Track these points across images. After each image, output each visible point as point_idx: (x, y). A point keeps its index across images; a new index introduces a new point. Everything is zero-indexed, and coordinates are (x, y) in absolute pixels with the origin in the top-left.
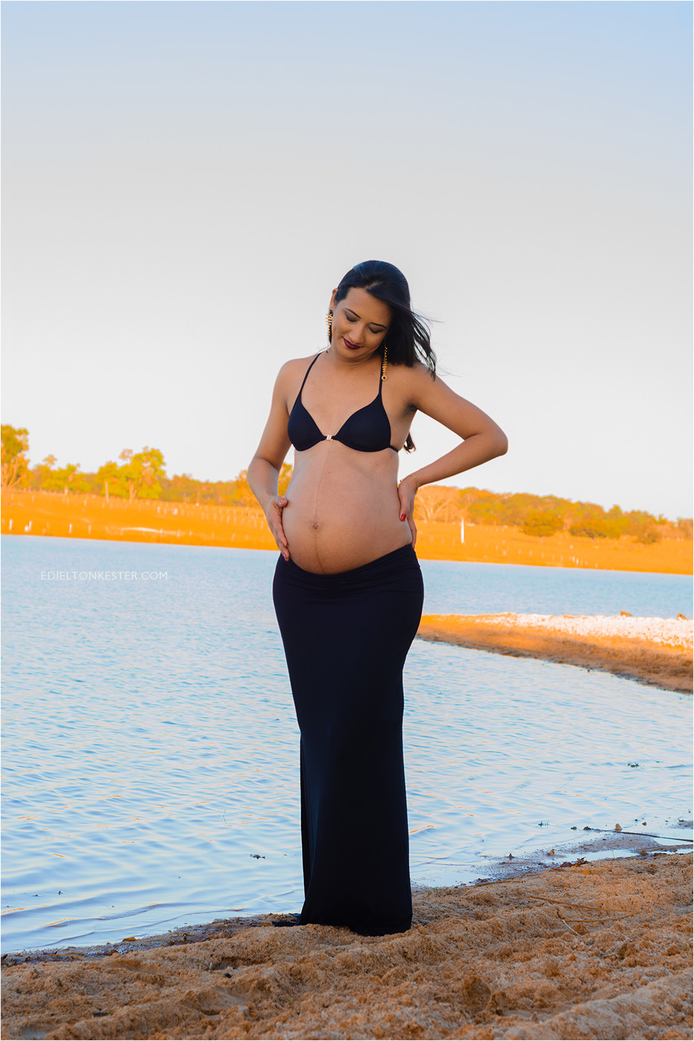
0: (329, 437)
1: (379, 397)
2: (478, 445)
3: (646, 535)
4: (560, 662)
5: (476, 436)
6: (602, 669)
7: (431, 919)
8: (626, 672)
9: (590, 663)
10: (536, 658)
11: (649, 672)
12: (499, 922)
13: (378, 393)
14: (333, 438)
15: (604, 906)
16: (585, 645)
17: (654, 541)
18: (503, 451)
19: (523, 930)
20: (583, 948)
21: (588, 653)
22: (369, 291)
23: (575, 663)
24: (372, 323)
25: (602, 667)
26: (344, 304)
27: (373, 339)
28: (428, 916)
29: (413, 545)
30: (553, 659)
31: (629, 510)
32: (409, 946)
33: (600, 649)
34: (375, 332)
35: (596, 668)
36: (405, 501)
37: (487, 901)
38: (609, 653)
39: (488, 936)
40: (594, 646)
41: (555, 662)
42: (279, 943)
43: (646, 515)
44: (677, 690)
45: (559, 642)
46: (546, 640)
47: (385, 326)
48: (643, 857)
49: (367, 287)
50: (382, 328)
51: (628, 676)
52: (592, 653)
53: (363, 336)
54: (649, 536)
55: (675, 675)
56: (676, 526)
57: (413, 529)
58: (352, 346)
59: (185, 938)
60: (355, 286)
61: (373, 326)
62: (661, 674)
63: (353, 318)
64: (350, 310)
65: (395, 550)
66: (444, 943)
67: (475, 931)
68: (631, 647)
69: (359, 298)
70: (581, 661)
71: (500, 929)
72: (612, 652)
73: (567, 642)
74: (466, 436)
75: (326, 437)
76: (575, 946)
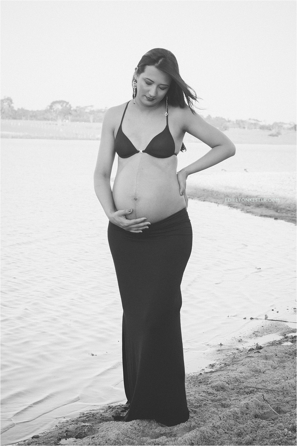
0: (141, 151)
1: (167, 127)
2: (220, 152)
3: (222, 127)
4: (204, 201)
5: (219, 146)
6: (223, 204)
7: (197, 407)
8: (235, 206)
9: (218, 200)
10: (192, 199)
11: (246, 205)
12: (237, 411)
13: (166, 125)
14: (143, 151)
15: (285, 388)
16: (213, 191)
17: (226, 129)
18: (233, 154)
19: (249, 413)
20: (291, 435)
21: (215, 195)
22: (157, 67)
23: (211, 201)
24: (161, 84)
25: (223, 203)
26: (143, 75)
27: (162, 93)
28: (195, 404)
29: (186, 208)
30: (200, 199)
31: (215, 117)
32: (194, 439)
33: (220, 193)
34: (162, 89)
35: (220, 204)
36: (182, 184)
37: (222, 388)
38: (225, 195)
39: (232, 422)
40: (218, 192)
41: (201, 201)
42: (121, 441)
43: (222, 119)
44: (261, 216)
45: (202, 190)
46: (195, 189)
47: (168, 85)
48: (286, 340)
49: (156, 64)
50: (167, 86)
51: (237, 208)
52: (217, 195)
53: (157, 92)
54: (224, 127)
55: (258, 207)
56: (235, 122)
57: (186, 200)
58: (151, 99)
59: (67, 434)
60: (149, 65)
61: (161, 86)
62: (252, 207)
63: (149, 83)
64: (148, 79)
65: (178, 211)
66: (211, 431)
67: (225, 419)
68: (234, 191)
69: (151, 71)
70: (213, 200)
71: (237, 415)
72: (226, 195)
73: (205, 190)
74: (213, 146)
75: (139, 151)
76: (286, 434)
